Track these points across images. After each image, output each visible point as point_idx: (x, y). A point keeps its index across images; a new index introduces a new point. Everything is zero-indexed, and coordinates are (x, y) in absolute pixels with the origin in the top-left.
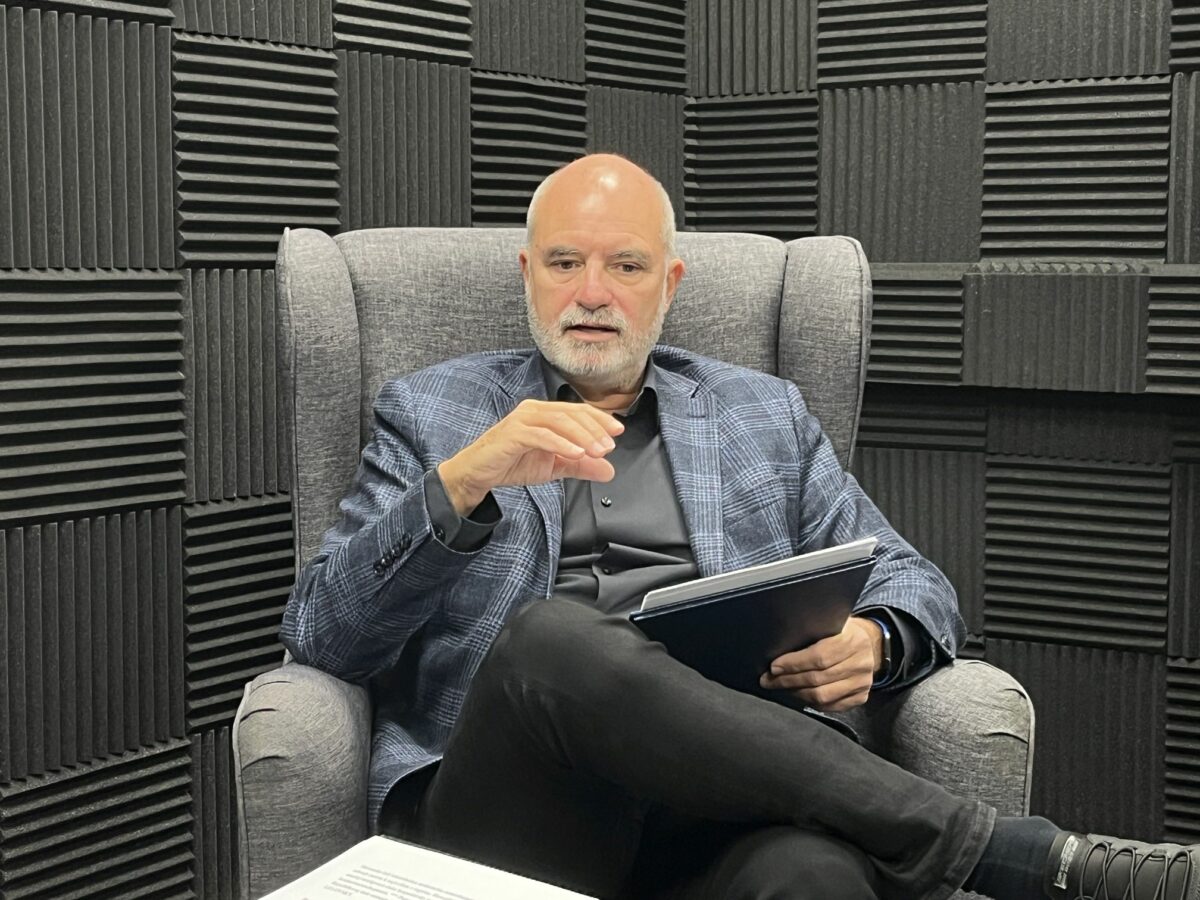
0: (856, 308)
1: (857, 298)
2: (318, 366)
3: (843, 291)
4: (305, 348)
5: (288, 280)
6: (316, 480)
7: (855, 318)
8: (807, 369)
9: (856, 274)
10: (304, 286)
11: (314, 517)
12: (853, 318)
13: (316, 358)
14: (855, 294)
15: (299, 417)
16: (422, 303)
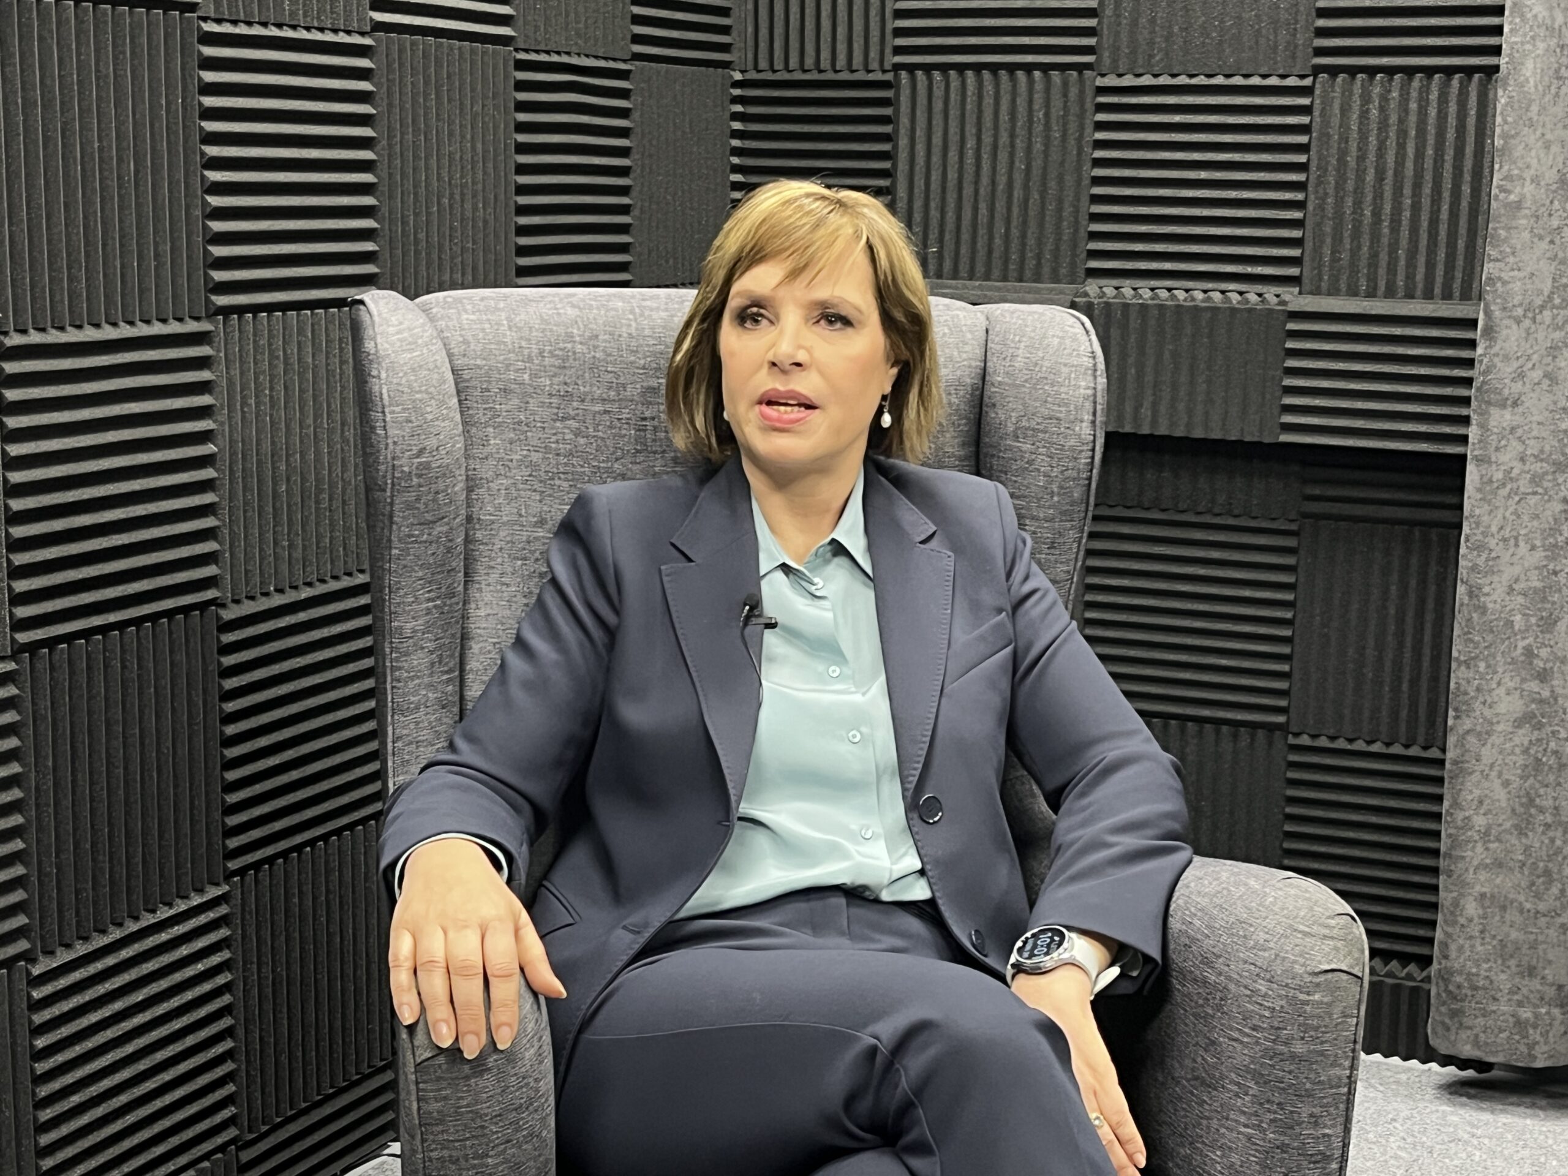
0: (1089, 406)
1: (1090, 392)
2: (420, 486)
3: (1073, 383)
4: (405, 464)
5: (383, 375)
6: (414, 631)
7: (1087, 417)
8: (1024, 479)
9: (1088, 362)
10: (403, 381)
11: (412, 679)
12: (1086, 417)
13: (420, 476)
14: (1088, 388)
15: (395, 552)
16: (539, 391)
